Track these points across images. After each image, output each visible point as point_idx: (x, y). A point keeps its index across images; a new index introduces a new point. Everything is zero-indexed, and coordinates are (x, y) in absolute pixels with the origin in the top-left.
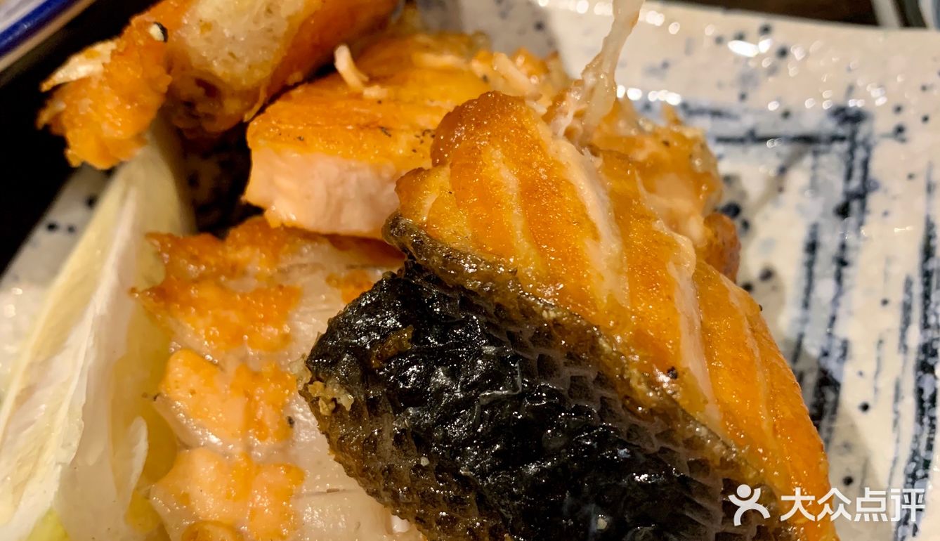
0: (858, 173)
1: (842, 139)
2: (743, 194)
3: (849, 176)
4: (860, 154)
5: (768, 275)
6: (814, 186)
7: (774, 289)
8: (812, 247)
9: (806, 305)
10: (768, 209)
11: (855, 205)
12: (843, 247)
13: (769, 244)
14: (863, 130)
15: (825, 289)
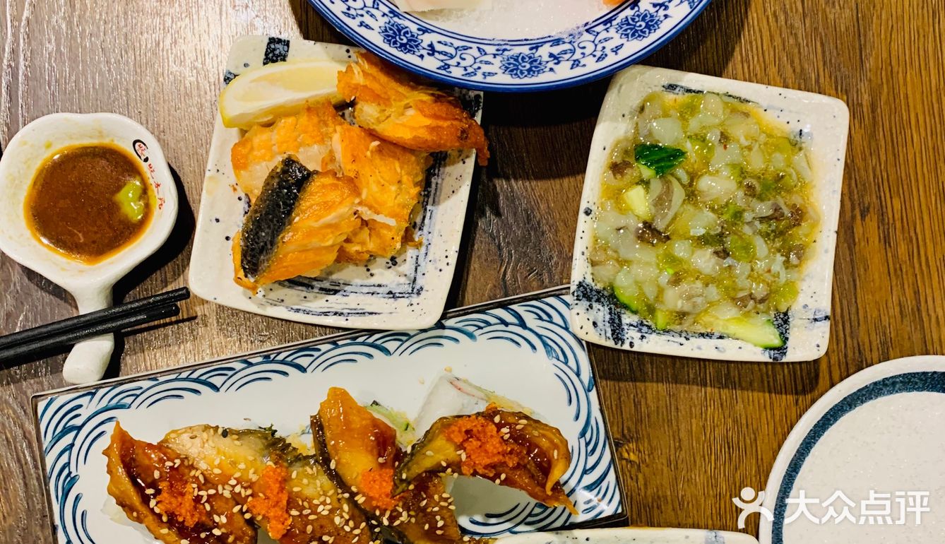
0: (401, 295)
1: (412, 291)
2: (400, 266)
3: (400, 293)
4: (407, 295)
5: (372, 275)
6: (399, 284)
7: (367, 277)
8: (379, 286)
9: (361, 286)
10: (394, 273)
11: (392, 296)
12: (378, 294)
13: (382, 274)
14: (415, 296)
15: (366, 290)
